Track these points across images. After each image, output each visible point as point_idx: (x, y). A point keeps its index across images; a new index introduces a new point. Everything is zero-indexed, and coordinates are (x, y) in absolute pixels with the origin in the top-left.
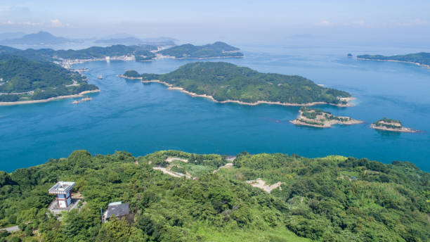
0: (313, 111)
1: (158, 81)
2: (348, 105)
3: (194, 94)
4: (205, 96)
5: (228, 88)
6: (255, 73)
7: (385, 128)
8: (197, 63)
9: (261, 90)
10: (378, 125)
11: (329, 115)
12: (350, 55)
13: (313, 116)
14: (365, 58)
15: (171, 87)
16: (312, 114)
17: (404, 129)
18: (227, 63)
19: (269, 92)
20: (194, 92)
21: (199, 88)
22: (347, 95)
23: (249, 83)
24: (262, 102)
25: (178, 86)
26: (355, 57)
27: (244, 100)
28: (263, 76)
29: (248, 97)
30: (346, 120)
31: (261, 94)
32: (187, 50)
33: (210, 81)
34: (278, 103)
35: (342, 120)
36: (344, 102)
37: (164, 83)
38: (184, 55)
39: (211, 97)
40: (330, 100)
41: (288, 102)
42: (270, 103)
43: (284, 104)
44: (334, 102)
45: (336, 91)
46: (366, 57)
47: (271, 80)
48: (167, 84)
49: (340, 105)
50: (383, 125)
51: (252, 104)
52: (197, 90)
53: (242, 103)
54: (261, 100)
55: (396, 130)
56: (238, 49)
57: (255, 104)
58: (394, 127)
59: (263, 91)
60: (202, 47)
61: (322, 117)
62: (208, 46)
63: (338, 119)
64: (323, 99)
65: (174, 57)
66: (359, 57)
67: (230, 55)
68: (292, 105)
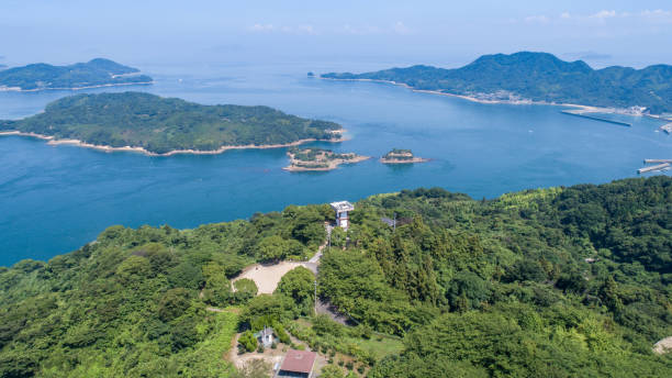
0: (308, 151)
1: (17, 132)
2: (343, 139)
3: (106, 147)
4: (128, 148)
5: (167, 131)
6: (196, 106)
7: (396, 161)
8: (82, 96)
9: (221, 129)
10: (388, 158)
11: (330, 154)
12: (310, 74)
13: (311, 157)
14: (331, 77)
15: (52, 141)
16: (309, 155)
17: (416, 160)
18: (141, 94)
19: (235, 132)
20: (104, 144)
21: (113, 137)
22: (337, 127)
23: (199, 120)
24: (228, 147)
25: (67, 136)
26: (317, 77)
27: (201, 148)
28: (211, 110)
29: (206, 142)
30: (351, 157)
31: (224, 136)
32: (43, 74)
33: (130, 123)
34: (252, 146)
35: (346, 157)
36: (338, 136)
37: (32, 134)
38: (40, 83)
39: (141, 149)
40: (319, 135)
41: (267, 143)
42: (241, 147)
43: (261, 147)
44: (325, 137)
45: (323, 123)
46: (332, 75)
47: (226, 115)
48: (40, 136)
49: (334, 140)
50: (395, 157)
51: (214, 152)
52: (113, 141)
53: (198, 152)
54: (225, 144)
55: (408, 161)
56: (136, 70)
57: (219, 151)
58: (406, 158)
59: (226, 132)
60: (69, 69)
61: (323, 156)
62: (80, 66)
63: (341, 157)
64: (310, 135)
65: (18, 89)
66: (323, 76)
67: (128, 80)
68: (275, 146)
